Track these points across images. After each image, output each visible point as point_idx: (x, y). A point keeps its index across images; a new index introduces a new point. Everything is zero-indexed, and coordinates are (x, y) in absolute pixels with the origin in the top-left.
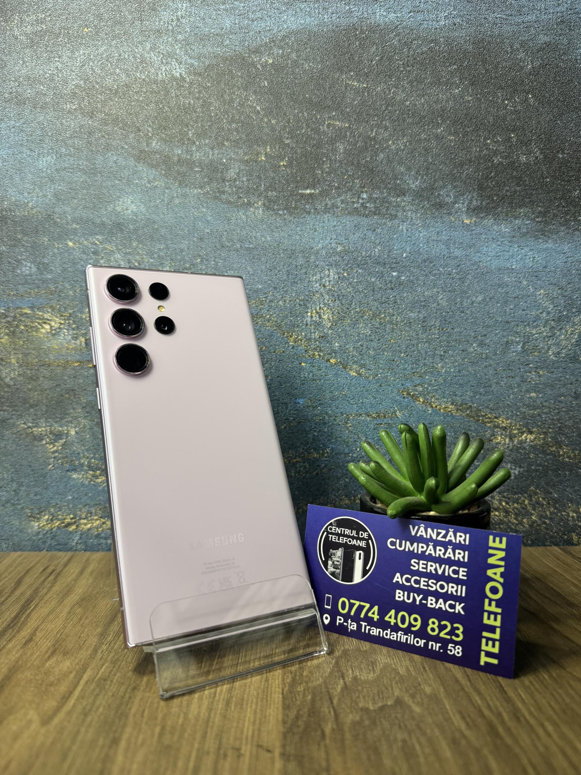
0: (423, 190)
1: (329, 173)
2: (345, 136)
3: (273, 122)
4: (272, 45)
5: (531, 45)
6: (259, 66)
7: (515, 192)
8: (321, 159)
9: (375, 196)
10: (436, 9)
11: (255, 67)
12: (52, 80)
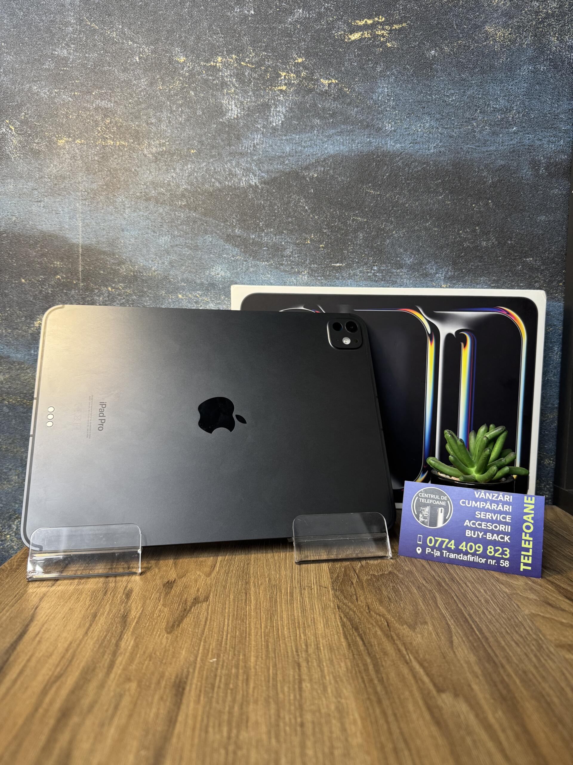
0: (415, 264)
1: (352, 253)
2: (364, 228)
3: (316, 217)
4: (317, 164)
5: (492, 167)
6: (308, 179)
7: (478, 266)
8: (347, 243)
9: (382, 268)
10: (429, 142)
11: (305, 179)
12: (169, 185)
